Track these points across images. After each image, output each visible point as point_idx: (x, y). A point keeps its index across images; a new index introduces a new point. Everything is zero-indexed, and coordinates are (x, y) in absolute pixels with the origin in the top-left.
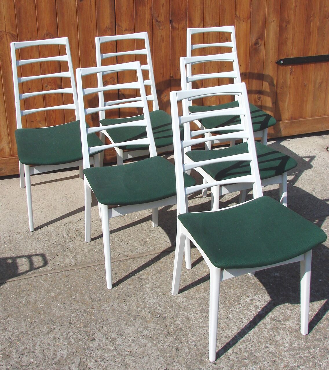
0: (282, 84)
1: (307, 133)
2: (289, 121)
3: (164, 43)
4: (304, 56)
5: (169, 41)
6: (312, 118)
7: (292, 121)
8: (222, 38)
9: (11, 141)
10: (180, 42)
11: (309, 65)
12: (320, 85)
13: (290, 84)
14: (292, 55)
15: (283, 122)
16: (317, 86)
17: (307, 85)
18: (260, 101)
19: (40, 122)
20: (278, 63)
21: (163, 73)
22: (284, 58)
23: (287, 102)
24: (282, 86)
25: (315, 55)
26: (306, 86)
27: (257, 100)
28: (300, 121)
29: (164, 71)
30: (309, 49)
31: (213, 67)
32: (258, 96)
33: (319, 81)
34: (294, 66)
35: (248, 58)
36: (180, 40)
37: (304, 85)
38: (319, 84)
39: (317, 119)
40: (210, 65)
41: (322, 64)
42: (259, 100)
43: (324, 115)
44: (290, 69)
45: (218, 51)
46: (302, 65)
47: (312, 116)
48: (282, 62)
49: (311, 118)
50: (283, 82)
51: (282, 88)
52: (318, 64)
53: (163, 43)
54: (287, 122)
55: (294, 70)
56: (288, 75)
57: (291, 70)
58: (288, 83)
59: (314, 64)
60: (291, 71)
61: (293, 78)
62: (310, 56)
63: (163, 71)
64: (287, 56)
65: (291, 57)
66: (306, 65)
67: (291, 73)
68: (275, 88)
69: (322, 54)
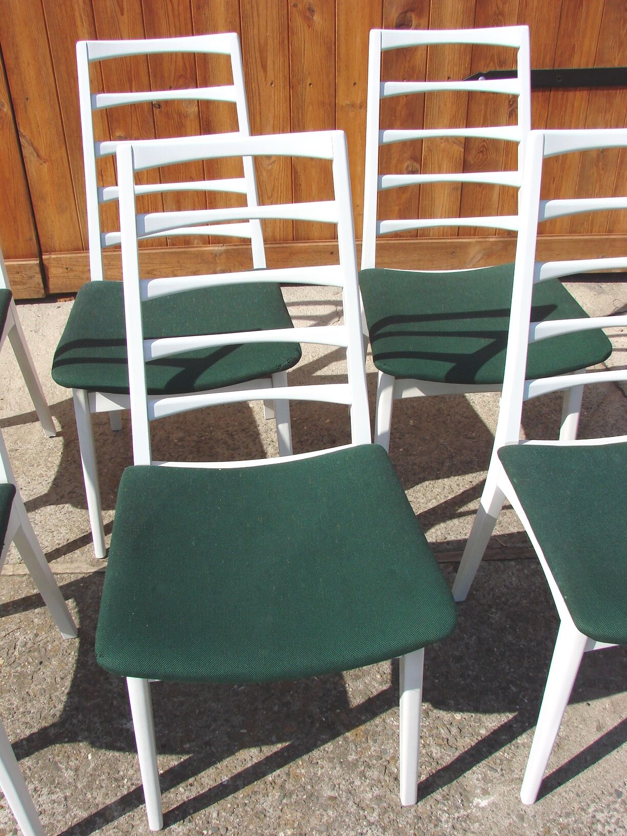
2: (501, 239)
3: (125, 15)
4: (556, 68)
5: (138, 10)
6: (571, 238)
7: (509, 239)
8: (295, 6)
10: (171, 14)
11: (571, 94)
15: (482, 240)
22: (491, 68)
23: (497, 187)
24: (484, 146)
25: (590, 67)
30: (574, 47)
31: (272, 84)
32: (410, 168)
36: (170, 7)
39: (586, 241)
40: (263, 79)
41: (612, 92)
43: (610, 232)
44: (509, 102)
45: (286, 42)
46: (547, 93)
47: (572, 232)
49: (566, 238)
51: (482, 152)
52: (600, 93)
53: (122, 15)
54: (494, 239)
57: (511, 103)
59: (585, 93)
60: (513, 106)
62: (575, 67)
64: (501, 63)
66: (560, 94)
67: (511, 114)
68: (463, 150)
69: (616, 65)
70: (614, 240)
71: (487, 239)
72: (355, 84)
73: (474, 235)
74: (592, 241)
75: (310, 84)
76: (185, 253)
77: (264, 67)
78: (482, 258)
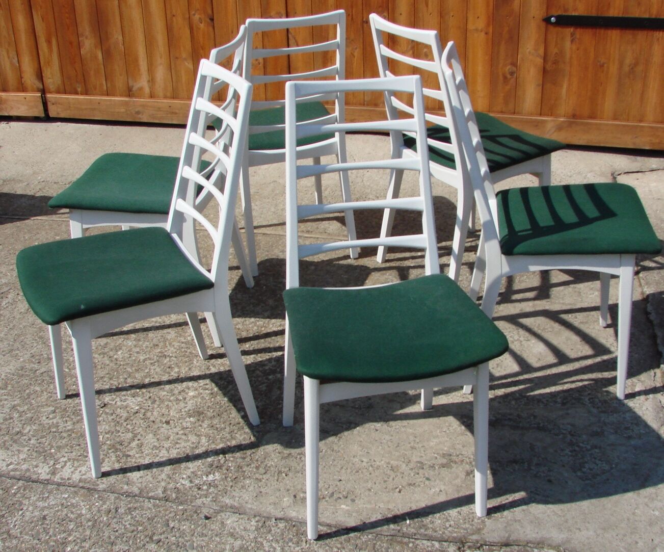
0: (556, 57)
1: (602, 145)
2: (568, 120)
4: (599, 15)
6: (614, 123)
7: (574, 120)
9: (152, 80)
11: (609, 31)
12: (632, 68)
13: (571, 58)
14: (575, 10)
15: (555, 119)
16: (626, 69)
17: (605, 65)
18: (512, 78)
19: (185, 59)
20: (547, 20)
21: (352, 15)
22: (559, 13)
23: (565, 86)
24: (556, 60)
25: (620, 16)
26: (602, 66)
27: (509, 76)
28: (587, 123)
29: (354, 12)
30: (610, 3)
31: (430, 14)
32: (510, 71)
33: (628, 61)
34: (578, 30)
35: (491, 7)
37: (599, 64)
38: (630, 66)
40: (426, 11)
41: (636, 32)
42: (511, 75)
43: (641, 121)
44: (571, 33)
46: (594, 30)
47: (615, 119)
48: (553, 19)
49: (611, 122)
50: (556, 53)
51: (555, 63)
52: (627, 31)
54: (563, 120)
55: (578, 36)
56: (568, 44)
57: (572, 35)
58: (568, 56)
59: (618, 31)
60: (574, 37)
61: (578, 50)
62: (611, 15)
63: (352, 11)
64: (566, 10)
65: (573, 14)
66: (602, 31)
67: (572, 41)
68: (542, 61)
69: (637, 16)
70: (643, 127)
71: (558, 119)
72: (478, 17)
73: (551, 115)
74: (627, 126)
75: (452, 16)
76: (374, 110)
77: (427, 6)
78: (555, 131)
